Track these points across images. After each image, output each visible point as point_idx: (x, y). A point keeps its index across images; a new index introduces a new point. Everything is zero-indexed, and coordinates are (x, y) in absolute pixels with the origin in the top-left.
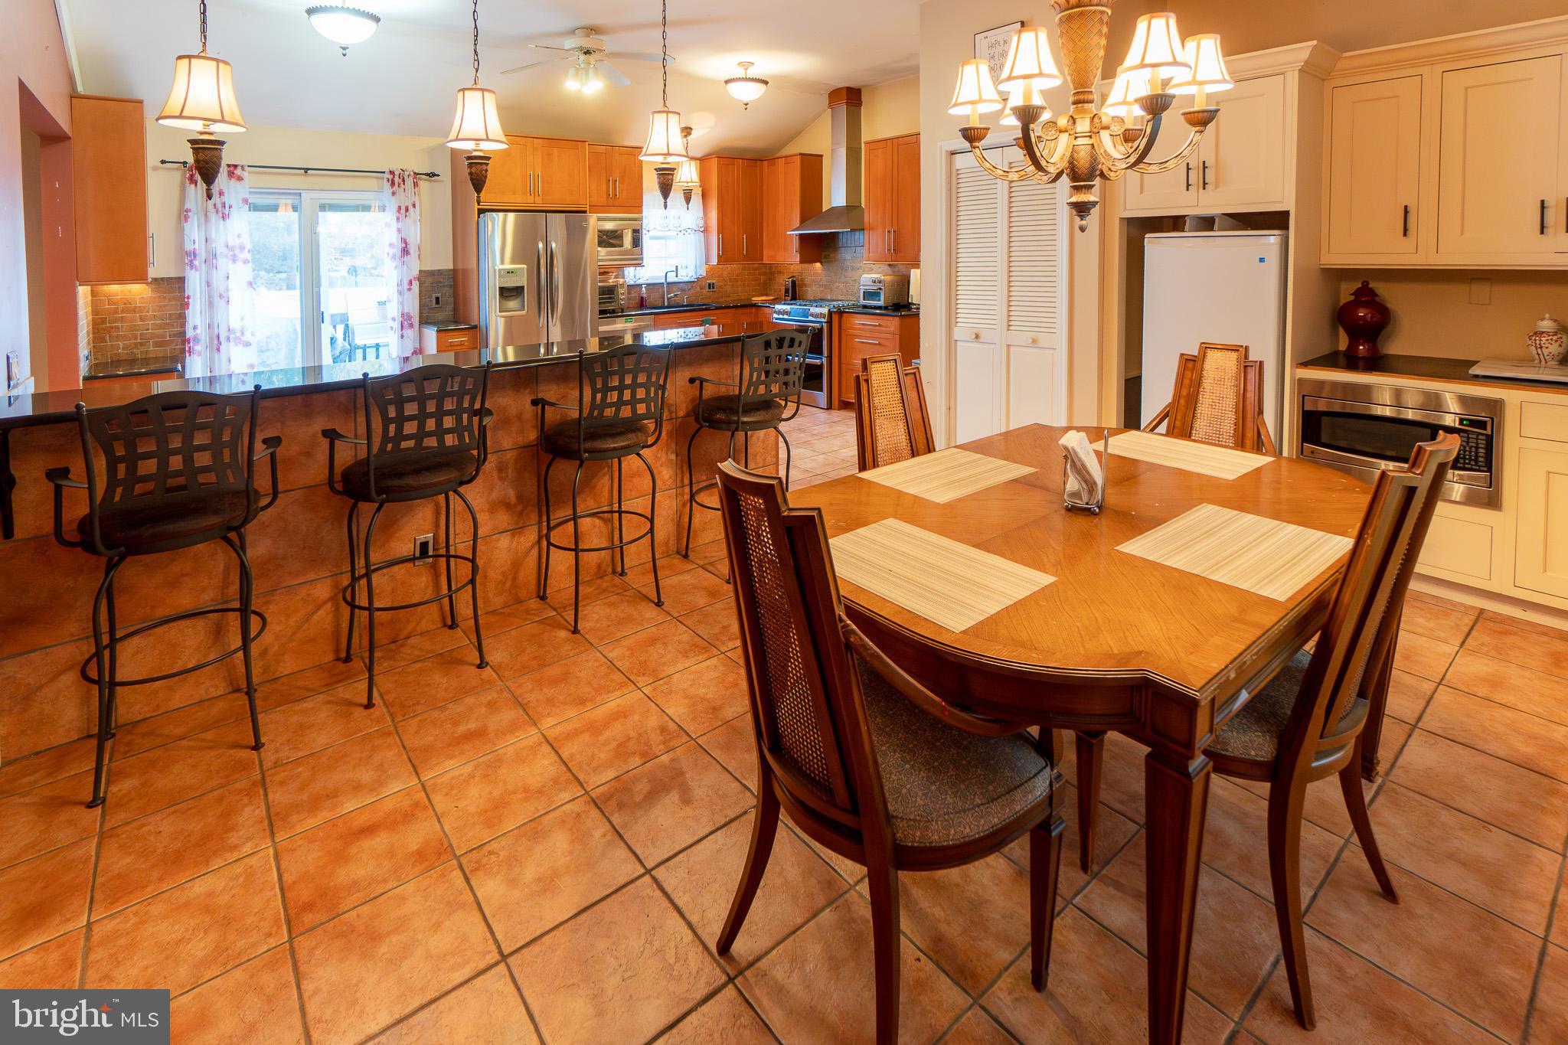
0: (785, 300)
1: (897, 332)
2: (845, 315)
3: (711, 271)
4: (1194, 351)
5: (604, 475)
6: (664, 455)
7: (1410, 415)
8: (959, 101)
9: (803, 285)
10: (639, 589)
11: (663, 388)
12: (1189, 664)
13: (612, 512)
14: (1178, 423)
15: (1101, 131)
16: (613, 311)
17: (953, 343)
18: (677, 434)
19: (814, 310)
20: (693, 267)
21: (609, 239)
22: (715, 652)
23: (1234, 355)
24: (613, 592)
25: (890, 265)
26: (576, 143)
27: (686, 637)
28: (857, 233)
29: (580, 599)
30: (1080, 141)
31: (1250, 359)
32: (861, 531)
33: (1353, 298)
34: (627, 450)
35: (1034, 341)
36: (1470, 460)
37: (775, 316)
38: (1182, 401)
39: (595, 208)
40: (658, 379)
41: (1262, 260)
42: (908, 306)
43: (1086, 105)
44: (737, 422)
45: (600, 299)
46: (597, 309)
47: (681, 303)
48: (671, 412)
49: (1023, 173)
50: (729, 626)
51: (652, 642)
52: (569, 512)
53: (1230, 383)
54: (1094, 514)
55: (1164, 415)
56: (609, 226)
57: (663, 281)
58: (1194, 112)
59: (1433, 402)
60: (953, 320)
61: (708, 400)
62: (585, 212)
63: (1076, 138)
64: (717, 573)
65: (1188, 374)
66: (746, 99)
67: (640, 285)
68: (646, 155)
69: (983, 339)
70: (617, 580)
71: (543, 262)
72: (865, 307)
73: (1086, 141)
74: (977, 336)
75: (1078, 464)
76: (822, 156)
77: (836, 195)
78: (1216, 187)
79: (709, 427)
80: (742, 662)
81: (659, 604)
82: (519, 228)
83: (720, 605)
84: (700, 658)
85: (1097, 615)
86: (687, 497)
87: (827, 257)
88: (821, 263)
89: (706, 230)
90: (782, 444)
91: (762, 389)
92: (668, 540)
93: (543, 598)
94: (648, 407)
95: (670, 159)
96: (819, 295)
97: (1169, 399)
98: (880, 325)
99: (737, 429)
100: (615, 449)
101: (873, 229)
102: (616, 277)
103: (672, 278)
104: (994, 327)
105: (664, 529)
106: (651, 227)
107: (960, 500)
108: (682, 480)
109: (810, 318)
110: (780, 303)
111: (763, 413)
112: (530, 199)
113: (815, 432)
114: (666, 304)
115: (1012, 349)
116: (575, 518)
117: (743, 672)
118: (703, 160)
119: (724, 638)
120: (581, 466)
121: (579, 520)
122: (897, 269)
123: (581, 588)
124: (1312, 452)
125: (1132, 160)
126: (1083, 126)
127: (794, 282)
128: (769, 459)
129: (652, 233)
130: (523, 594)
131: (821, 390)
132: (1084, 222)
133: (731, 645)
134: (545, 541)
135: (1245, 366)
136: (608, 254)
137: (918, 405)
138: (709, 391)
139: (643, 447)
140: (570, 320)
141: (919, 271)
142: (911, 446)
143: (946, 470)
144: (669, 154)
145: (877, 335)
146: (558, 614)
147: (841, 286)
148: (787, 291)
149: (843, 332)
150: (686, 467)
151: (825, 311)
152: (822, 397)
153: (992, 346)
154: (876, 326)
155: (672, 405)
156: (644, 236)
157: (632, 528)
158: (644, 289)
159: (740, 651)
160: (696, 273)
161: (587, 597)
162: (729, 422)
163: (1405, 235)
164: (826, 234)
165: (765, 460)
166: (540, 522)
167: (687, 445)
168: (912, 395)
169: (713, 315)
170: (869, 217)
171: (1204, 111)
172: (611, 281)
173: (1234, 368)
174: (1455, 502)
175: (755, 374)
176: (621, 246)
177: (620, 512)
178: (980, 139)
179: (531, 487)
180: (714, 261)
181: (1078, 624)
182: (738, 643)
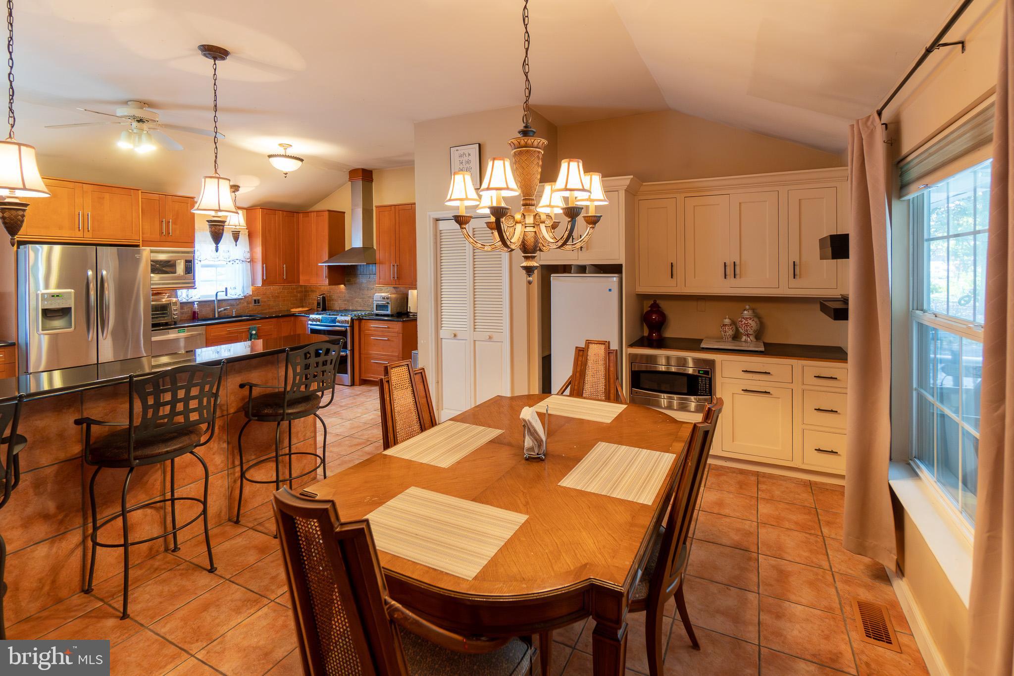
0: (317, 311)
1: (401, 331)
2: (363, 321)
3: (256, 291)
4: (583, 345)
5: (157, 471)
6: (216, 445)
7: (673, 369)
8: (452, 198)
9: (331, 300)
10: (192, 561)
11: (216, 395)
12: (614, 566)
13: (165, 501)
14: (576, 387)
15: (541, 224)
16: (166, 324)
17: (440, 340)
18: (227, 428)
19: (339, 318)
20: (241, 288)
21: (160, 267)
22: (266, 601)
23: (603, 347)
24: (165, 569)
25: (394, 287)
26: (129, 190)
27: (238, 595)
28: (371, 265)
29: (129, 583)
30: (528, 229)
31: (611, 349)
32: (391, 503)
33: (650, 309)
34: (180, 451)
35: (490, 338)
36: (703, 391)
37: (310, 322)
38: (578, 374)
39: (147, 243)
40: (211, 388)
41: (610, 290)
42: (407, 314)
43: (531, 207)
44: (283, 414)
45: (153, 315)
46: (150, 322)
47: (230, 314)
48: (222, 411)
49: (493, 246)
50: (278, 575)
51: (205, 607)
52: (118, 509)
53: (601, 362)
54: (542, 460)
55: (569, 383)
56: (162, 257)
57: (214, 298)
58: (590, 216)
59: (682, 362)
60: (439, 324)
61: (256, 398)
62: (138, 246)
63: (526, 227)
64: (266, 531)
65: (580, 359)
66: (285, 170)
67: (193, 303)
68: (198, 209)
69: (459, 337)
70: (170, 557)
71: (92, 286)
72: (377, 315)
73: (531, 229)
74: (455, 336)
75: (532, 429)
76: (344, 213)
77: (355, 239)
78: (587, 249)
79: (258, 420)
80: (289, 605)
81: (212, 570)
82: (64, 258)
83: (270, 558)
84: (252, 611)
85: (556, 541)
86: (238, 474)
87: (348, 281)
88: (345, 285)
89: (252, 261)
90: (319, 424)
91: (303, 388)
92: (221, 512)
93: (87, 590)
94: (201, 415)
95: (220, 214)
96: (343, 307)
97: (570, 374)
98: (388, 328)
99: (282, 420)
100: (167, 452)
101: (382, 263)
102: (169, 297)
103: (222, 296)
104: (466, 329)
105: (217, 503)
106: (202, 258)
107: (459, 463)
108: (233, 462)
109: (337, 324)
110: (313, 314)
111: (304, 404)
112: (80, 234)
113: (343, 404)
114: (217, 316)
115: (477, 342)
116: (124, 513)
117: (290, 613)
118: (249, 211)
119: (273, 588)
120: (131, 471)
121: (128, 514)
122: (399, 290)
123: (131, 572)
124: (636, 393)
125: (560, 243)
126: (530, 220)
127: (324, 298)
128: (309, 434)
129: (203, 263)
130: (63, 593)
131: (346, 373)
132: (531, 278)
133: (280, 592)
134: (91, 542)
135: (609, 353)
136: (161, 279)
137: (424, 393)
138: (256, 392)
139: (196, 446)
140: (122, 335)
141: (416, 291)
142: (420, 422)
143: (446, 439)
144: (220, 210)
145: (386, 334)
146: (105, 603)
147: (360, 300)
148: (318, 304)
149: (362, 333)
150: (236, 451)
151: (348, 318)
152: (346, 378)
153: (464, 341)
154: (385, 328)
155: (224, 405)
156: (196, 265)
157: (185, 513)
158: (196, 305)
159: (288, 595)
160: (243, 292)
161: (137, 580)
162: (276, 415)
163: (672, 277)
164: (348, 265)
165: (305, 436)
166: (85, 524)
167: (237, 436)
168: (420, 387)
169: (258, 324)
170: (379, 255)
171: (595, 216)
172: (164, 300)
173: (603, 353)
174: (692, 412)
175: (298, 377)
176: (175, 273)
177: (173, 500)
178: (467, 222)
179: (75, 494)
180: (259, 283)
181: (547, 551)
182: (286, 588)
